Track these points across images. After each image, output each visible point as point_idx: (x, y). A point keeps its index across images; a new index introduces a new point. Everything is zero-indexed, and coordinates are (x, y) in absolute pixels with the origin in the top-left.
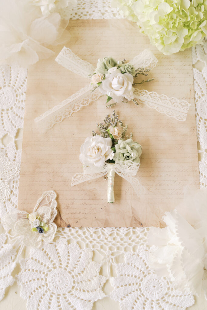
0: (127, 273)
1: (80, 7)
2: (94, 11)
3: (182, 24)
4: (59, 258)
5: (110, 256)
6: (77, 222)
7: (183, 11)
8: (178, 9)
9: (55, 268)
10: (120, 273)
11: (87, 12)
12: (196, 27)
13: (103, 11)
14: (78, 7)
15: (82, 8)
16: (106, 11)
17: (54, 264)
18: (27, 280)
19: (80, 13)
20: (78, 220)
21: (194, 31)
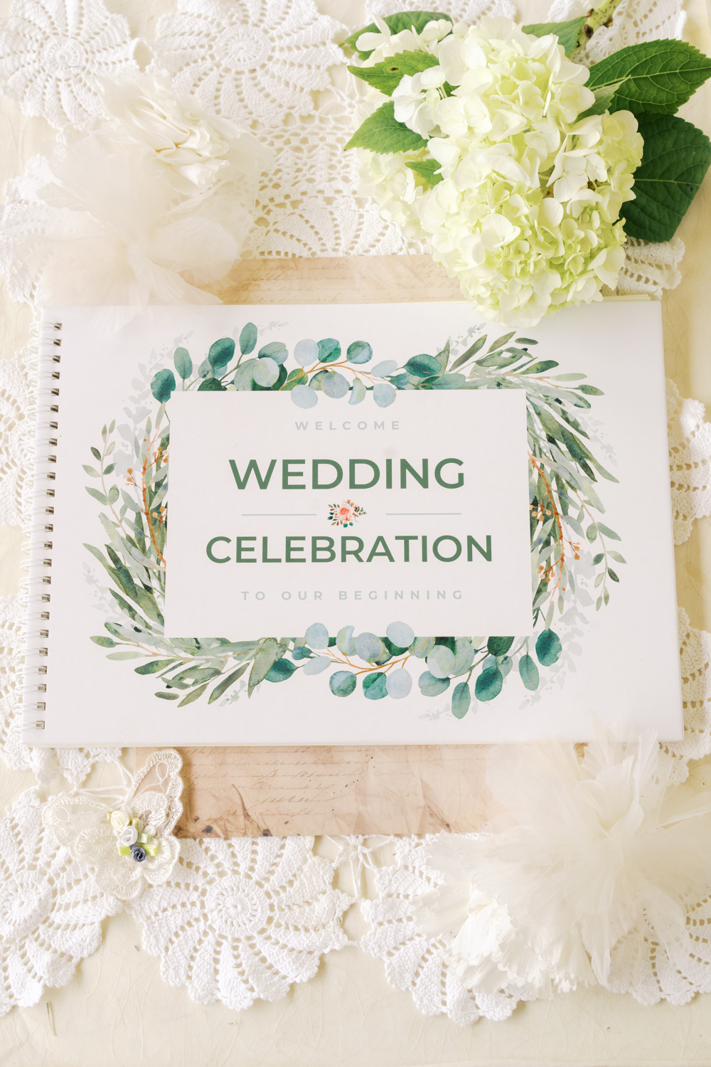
0: (401, 891)
1: (266, 183)
2: (304, 193)
3: (544, 265)
4: (231, 850)
5: (359, 847)
6: (286, 823)
7: (545, 232)
8: (532, 228)
9: (222, 874)
10: (385, 889)
11: (287, 197)
12: (580, 268)
13: (329, 193)
14: (262, 184)
15: (272, 184)
16: (338, 191)
17: (218, 865)
18: (156, 909)
19: (266, 202)
20: (288, 818)
21: (576, 277)
